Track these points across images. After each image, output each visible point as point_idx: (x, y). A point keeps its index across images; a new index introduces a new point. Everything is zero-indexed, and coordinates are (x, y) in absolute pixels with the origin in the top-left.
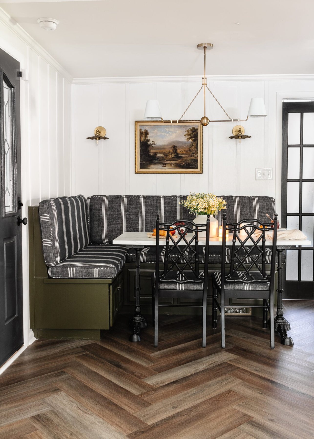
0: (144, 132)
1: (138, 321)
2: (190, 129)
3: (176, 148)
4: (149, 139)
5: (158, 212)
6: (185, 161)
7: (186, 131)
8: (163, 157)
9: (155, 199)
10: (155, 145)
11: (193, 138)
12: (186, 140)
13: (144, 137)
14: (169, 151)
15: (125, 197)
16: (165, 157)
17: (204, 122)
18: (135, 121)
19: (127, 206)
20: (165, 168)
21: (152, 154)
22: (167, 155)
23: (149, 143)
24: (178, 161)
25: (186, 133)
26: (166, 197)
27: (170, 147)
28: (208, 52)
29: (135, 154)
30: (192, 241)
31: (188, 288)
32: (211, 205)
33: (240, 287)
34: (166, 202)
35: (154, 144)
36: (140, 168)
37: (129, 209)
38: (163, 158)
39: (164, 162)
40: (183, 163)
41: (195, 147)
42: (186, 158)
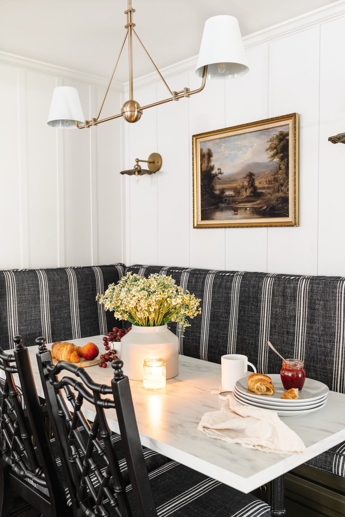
0: (206, 153)
2: (275, 136)
3: (253, 176)
4: (214, 165)
6: (268, 201)
7: (268, 142)
8: (234, 196)
10: (222, 175)
11: (281, 153)
12: (269, 160)
13: (206, 163)
14: (242, 184)
16: (236, 196)
18: (194, 136)
21: (217, 192)
22: (239, 192)
23: (214, 172)
24: (256, 203)
25: (268, 145)
26: (217, 274)
27: (244, 175)
29: (193, 194)
34: (217, 282)
35: (221, 173)
36: (203, 219)
38: (234, 198)
39: (234, 206)
40: (264, 207)
41: (284, 172)
42: (269, 195)
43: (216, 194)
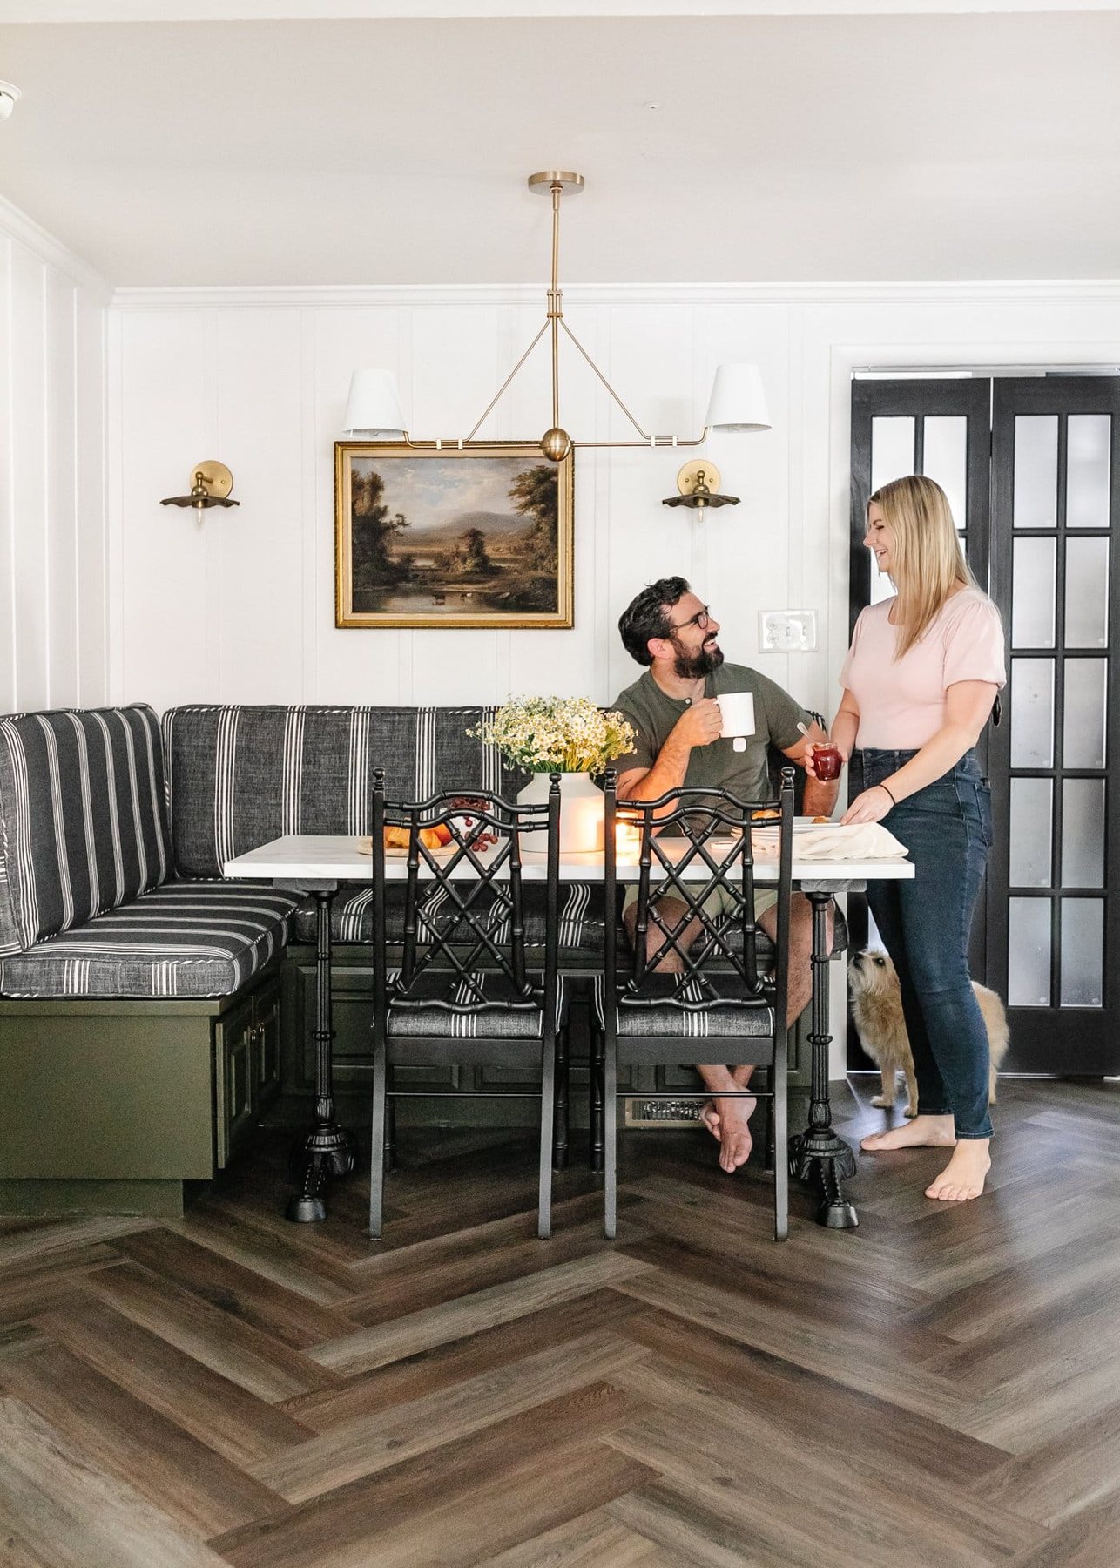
0: (365, 481)
1: (323, 1150)
2: (528, 473)
3: (480, 537)
4: (386, 507)
5: (415, 764)
6: (513, 583)
7: (513, 480)
8: (436, 570)
9: (402, 718)
10: (407, 528)
11: (540, 502)
12: (516, 511)
13: (366, 499)
14: (455, 549)
15: (296, 710)
16: (440, 570)
17: (553, 449)
18: (336, 443)
19: (304, 743)
20: (442, 608)
21: (395, 560)
22: (448, 564)
23: (386, 520)
24: (486, 586)
25: (514, 486)
26: (442, 713)
27: (460, 534)
28: (567, 204)
29: (336, 560)
30: (498, 863)
31: (489, 1032)
32: (576, 737)
33: (672, 1026)
34: (443, 728)
35: (403, 524)
36: (355, 610)
37: (312, 756)
38: (435, 573)
39: (437, 587)
40: (503, 593)
41: (548, 535)
42: (516, 573)
43: (393, 563)
